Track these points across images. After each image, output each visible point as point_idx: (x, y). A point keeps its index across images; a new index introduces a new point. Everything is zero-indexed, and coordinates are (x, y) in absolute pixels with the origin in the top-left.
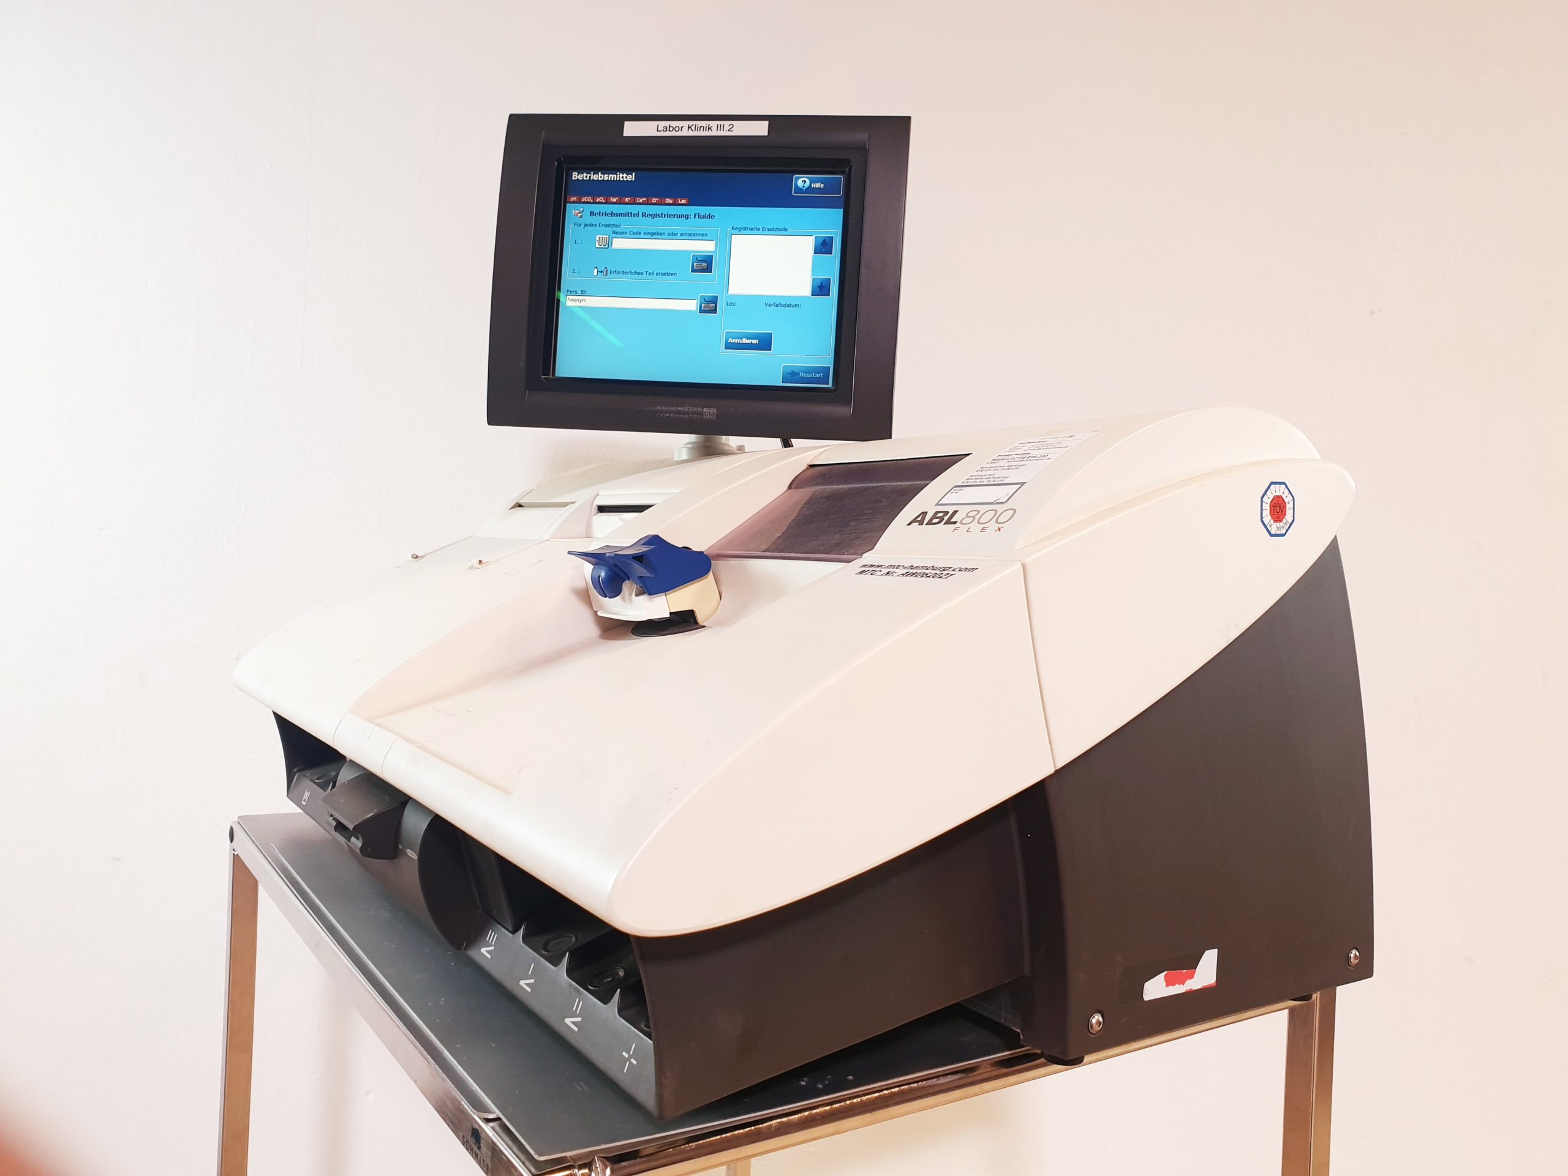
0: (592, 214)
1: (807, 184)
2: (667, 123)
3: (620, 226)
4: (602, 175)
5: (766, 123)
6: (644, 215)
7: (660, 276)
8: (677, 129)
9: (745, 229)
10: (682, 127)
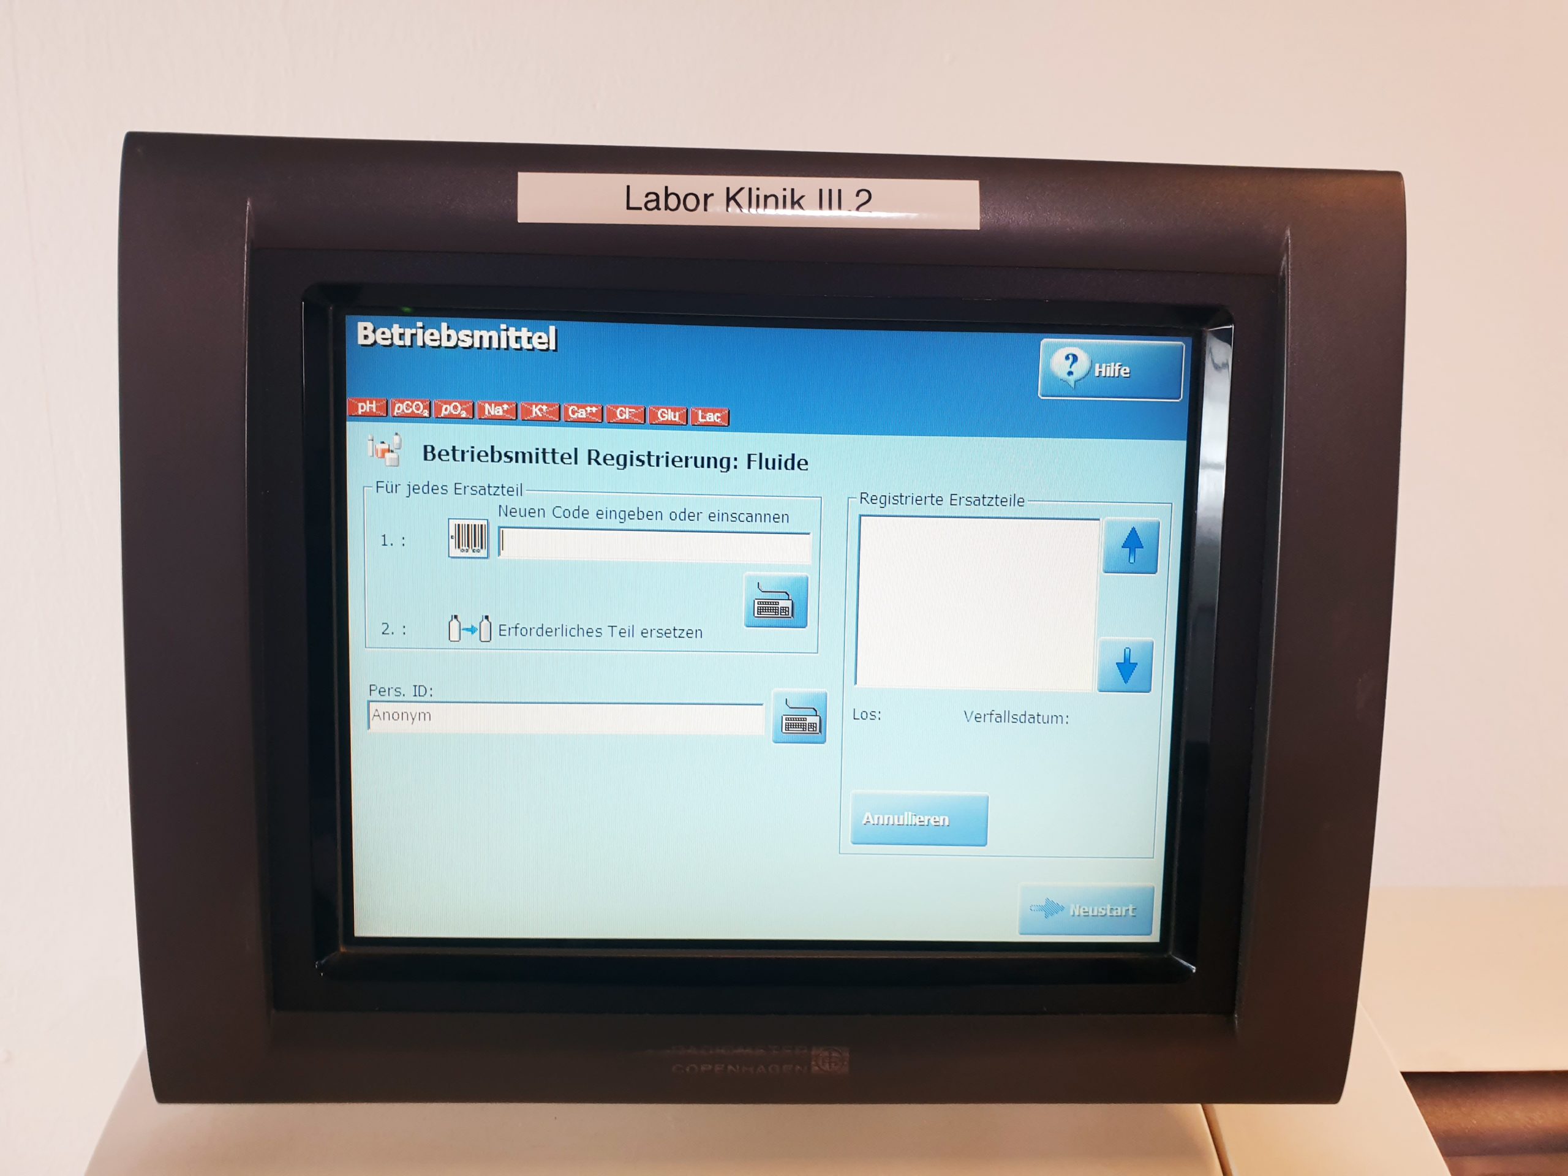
0: (429, 452)
1: (1080, 368)
2: (656, 182)
3: (520, 491)
4: (452, 332)
5: (972, 187)
6: (594, 457)
7: (653, 641)
8: (691, 202)
9: (900, 499)
10: (706, 197)
